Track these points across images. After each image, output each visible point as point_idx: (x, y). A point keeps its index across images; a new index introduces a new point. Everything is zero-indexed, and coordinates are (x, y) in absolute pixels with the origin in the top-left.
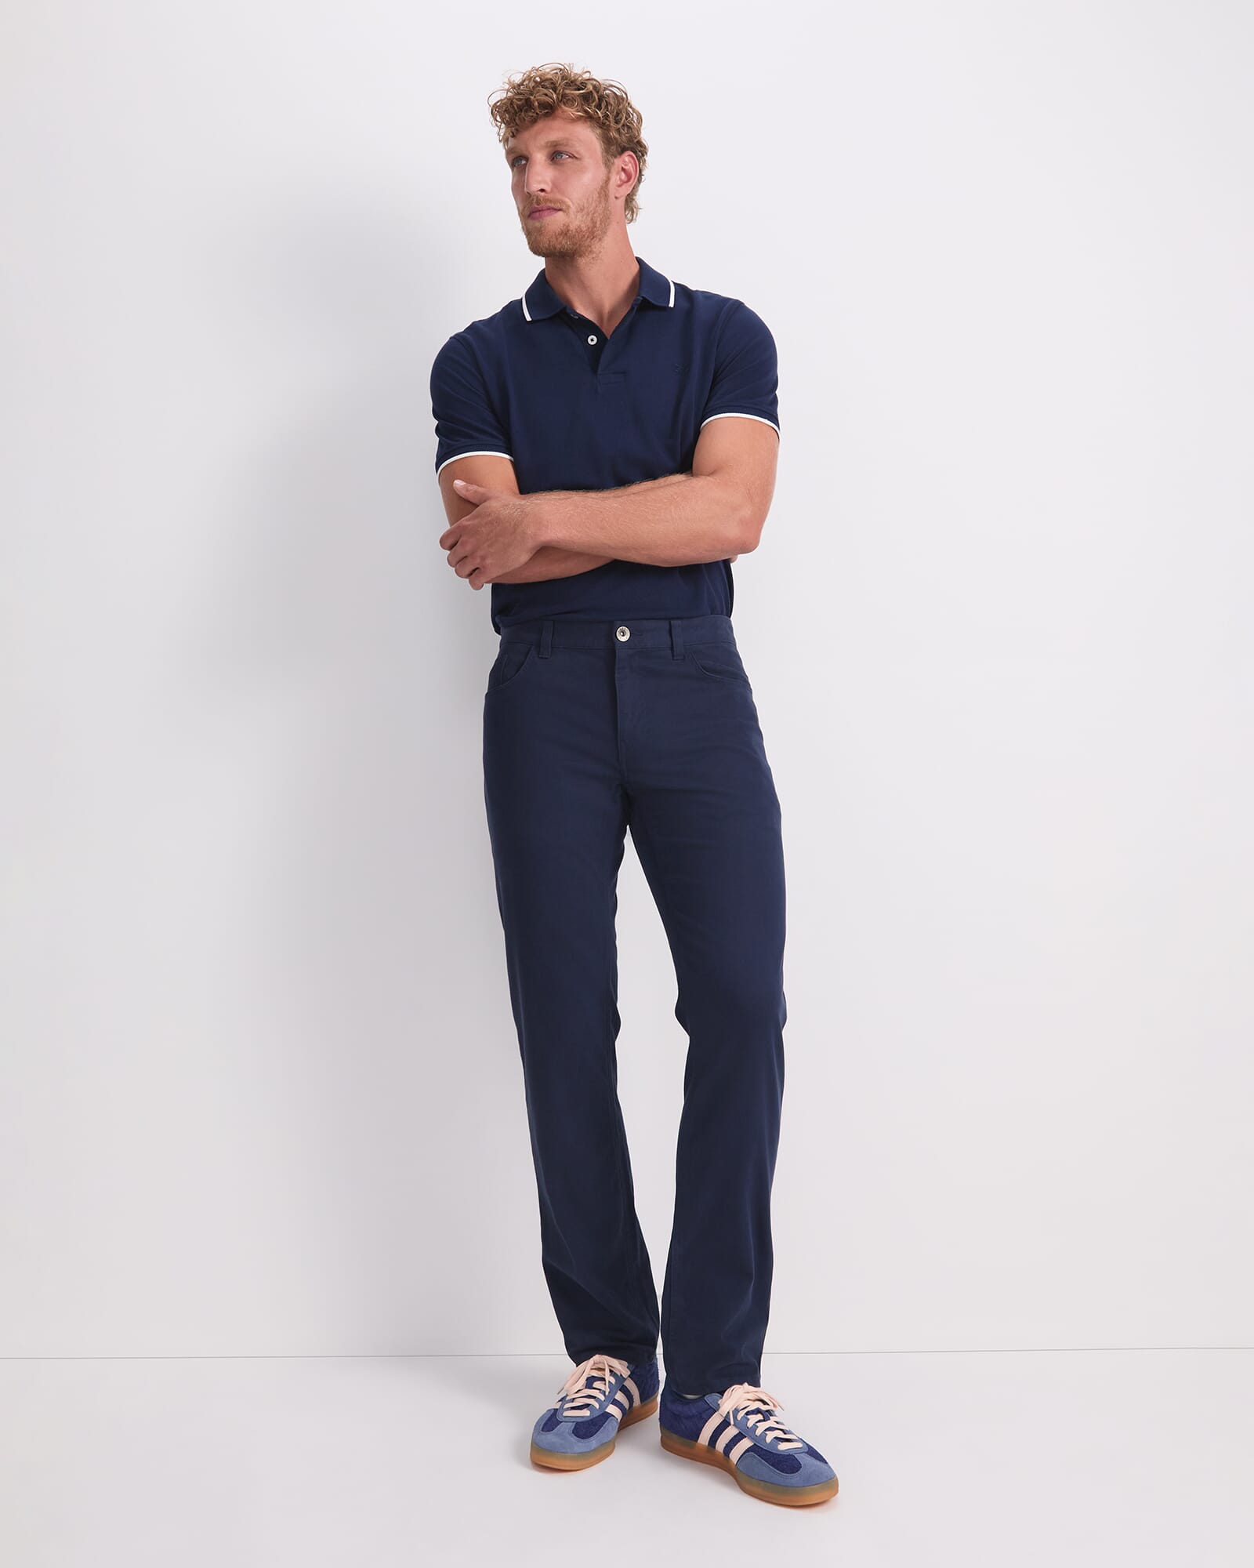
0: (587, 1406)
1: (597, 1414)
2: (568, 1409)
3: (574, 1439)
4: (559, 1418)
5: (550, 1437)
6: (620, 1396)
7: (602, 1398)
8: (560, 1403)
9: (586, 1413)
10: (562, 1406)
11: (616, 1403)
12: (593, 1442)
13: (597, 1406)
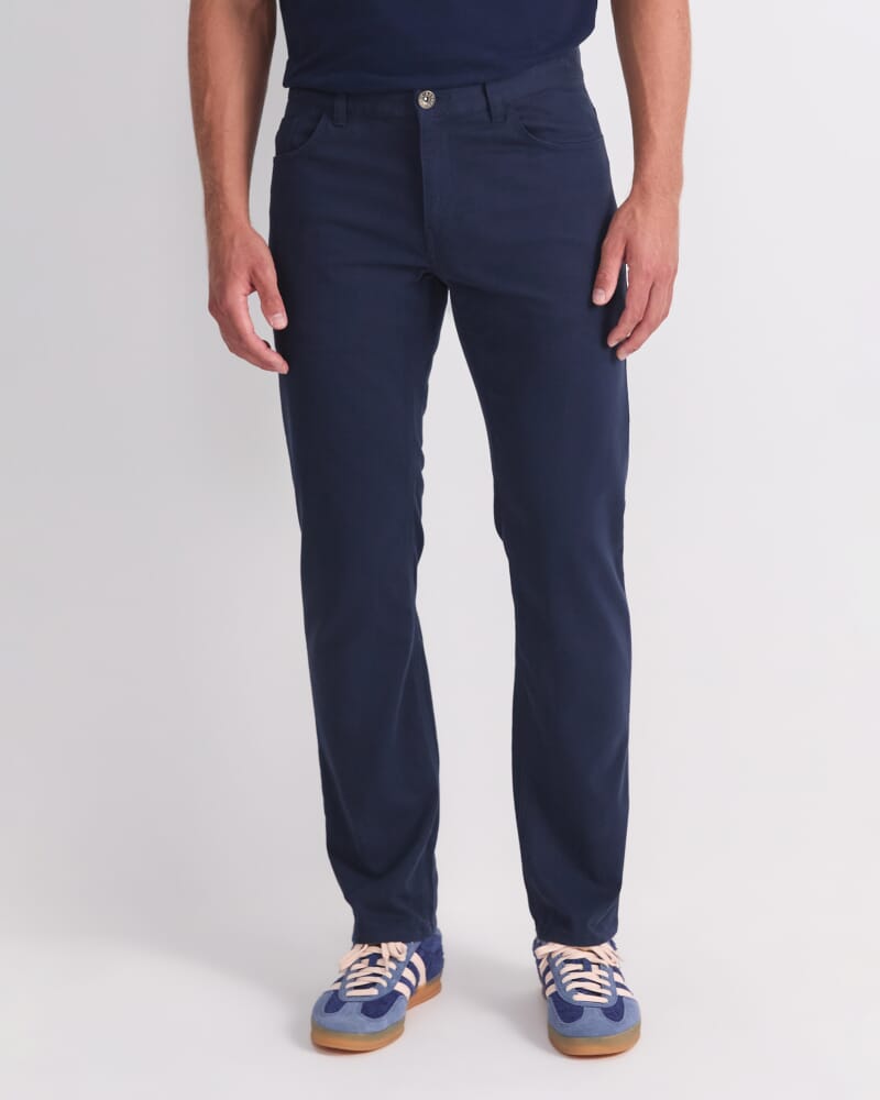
0: (373, 985)
1: (386, 992)
2: (351, 989)
3: (363, 1018)
4: (342, 998)
5: (337, 1018)
6: (408, 974)
7: (389, 975)
8: (340, 984)
9: (373, 992)
10: (343, 987)
11: (404, 980)
12: (385, 1021)
13: (384, 984)
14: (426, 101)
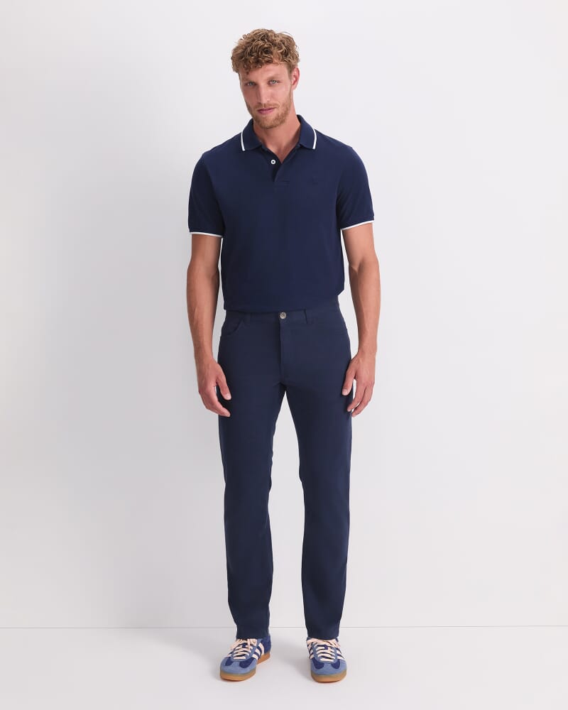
0: (244, 655)
1: (249, 658)
2: (235, 656)
3: (240, 668)
4: (232, 660)
5: (230, 668)
6: (257, 651)
7: (250, 651)
8: (231, 654)
9: (244, 658)
10: (232, 656)
11: (256, 653)
12: (248, 669)
13: (248, 654)
14: (283, 316)
